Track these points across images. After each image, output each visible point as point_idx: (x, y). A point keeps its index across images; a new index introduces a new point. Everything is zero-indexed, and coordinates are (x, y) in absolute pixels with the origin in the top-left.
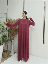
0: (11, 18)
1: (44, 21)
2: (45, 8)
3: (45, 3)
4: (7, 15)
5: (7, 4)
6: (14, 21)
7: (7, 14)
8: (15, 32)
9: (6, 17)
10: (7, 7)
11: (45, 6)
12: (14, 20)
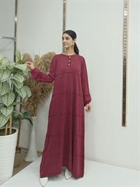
0: (27, 52)
1: (125, 60)
2: (125, 20)
3: (126, 6)
4: (15, 43)
5: (16, 11)
6: (35, 59)
7: (14, 40)
8: (40, 93)
9: (13, 48)
10: (16, 19)
11: (126, 15)
12: (37, 57)
